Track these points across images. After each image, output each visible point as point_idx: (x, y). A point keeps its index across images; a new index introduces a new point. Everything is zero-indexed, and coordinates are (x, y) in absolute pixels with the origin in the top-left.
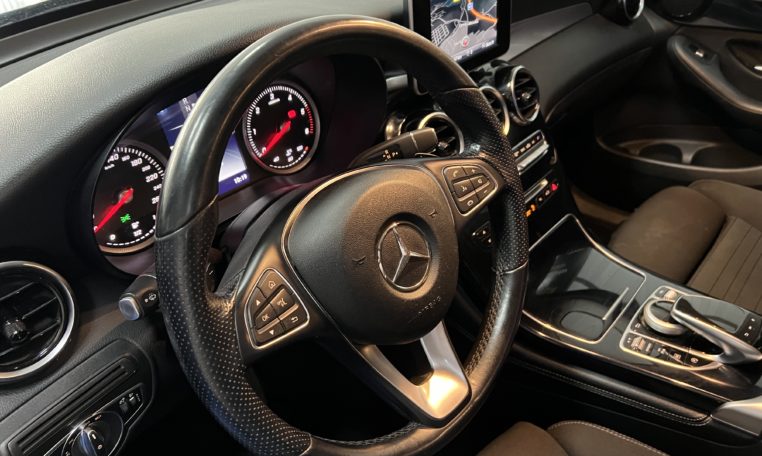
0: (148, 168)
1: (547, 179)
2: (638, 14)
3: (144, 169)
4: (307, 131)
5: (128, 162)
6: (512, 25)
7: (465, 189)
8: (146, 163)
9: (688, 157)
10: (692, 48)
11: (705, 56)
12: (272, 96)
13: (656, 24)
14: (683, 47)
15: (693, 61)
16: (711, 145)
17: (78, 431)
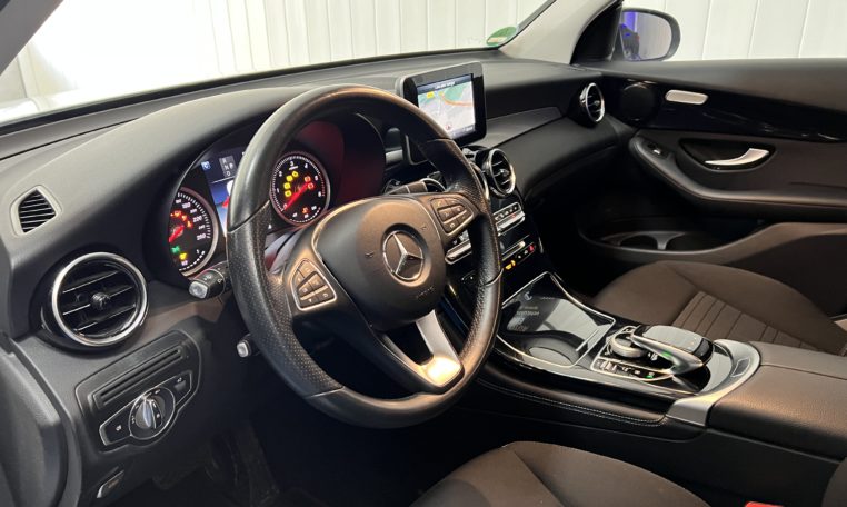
0: (195, 210)
1: (525, 241)
2: (600, 118)
3: (192, 211)
4: (320, 194)
5: (180, 204)
6: (487, 121)
7: (447, 215)
8: (193, 206)
9: (662, 246)
10: (650, 147)
11: (662, 153)
12: (292, 163)
13: (619, 127)
14: (643, 145)
15: (653, 158)
16: (680, 234)
17: (141, 401)
